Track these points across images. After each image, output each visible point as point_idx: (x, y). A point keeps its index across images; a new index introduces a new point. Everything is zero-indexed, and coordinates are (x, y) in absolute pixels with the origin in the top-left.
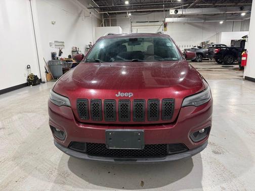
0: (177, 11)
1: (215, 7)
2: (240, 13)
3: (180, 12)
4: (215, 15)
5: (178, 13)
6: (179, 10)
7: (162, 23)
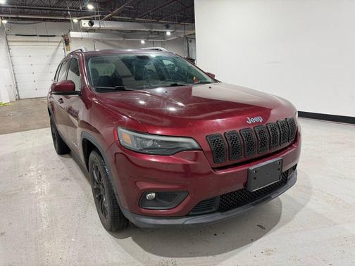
0: (92, 24)
1: (135, 21)
2: (165, 32)
3: (96, 25)
4: (132, 31)
5: (94, 26)
6: (94, 21)
7: (61, 38)
